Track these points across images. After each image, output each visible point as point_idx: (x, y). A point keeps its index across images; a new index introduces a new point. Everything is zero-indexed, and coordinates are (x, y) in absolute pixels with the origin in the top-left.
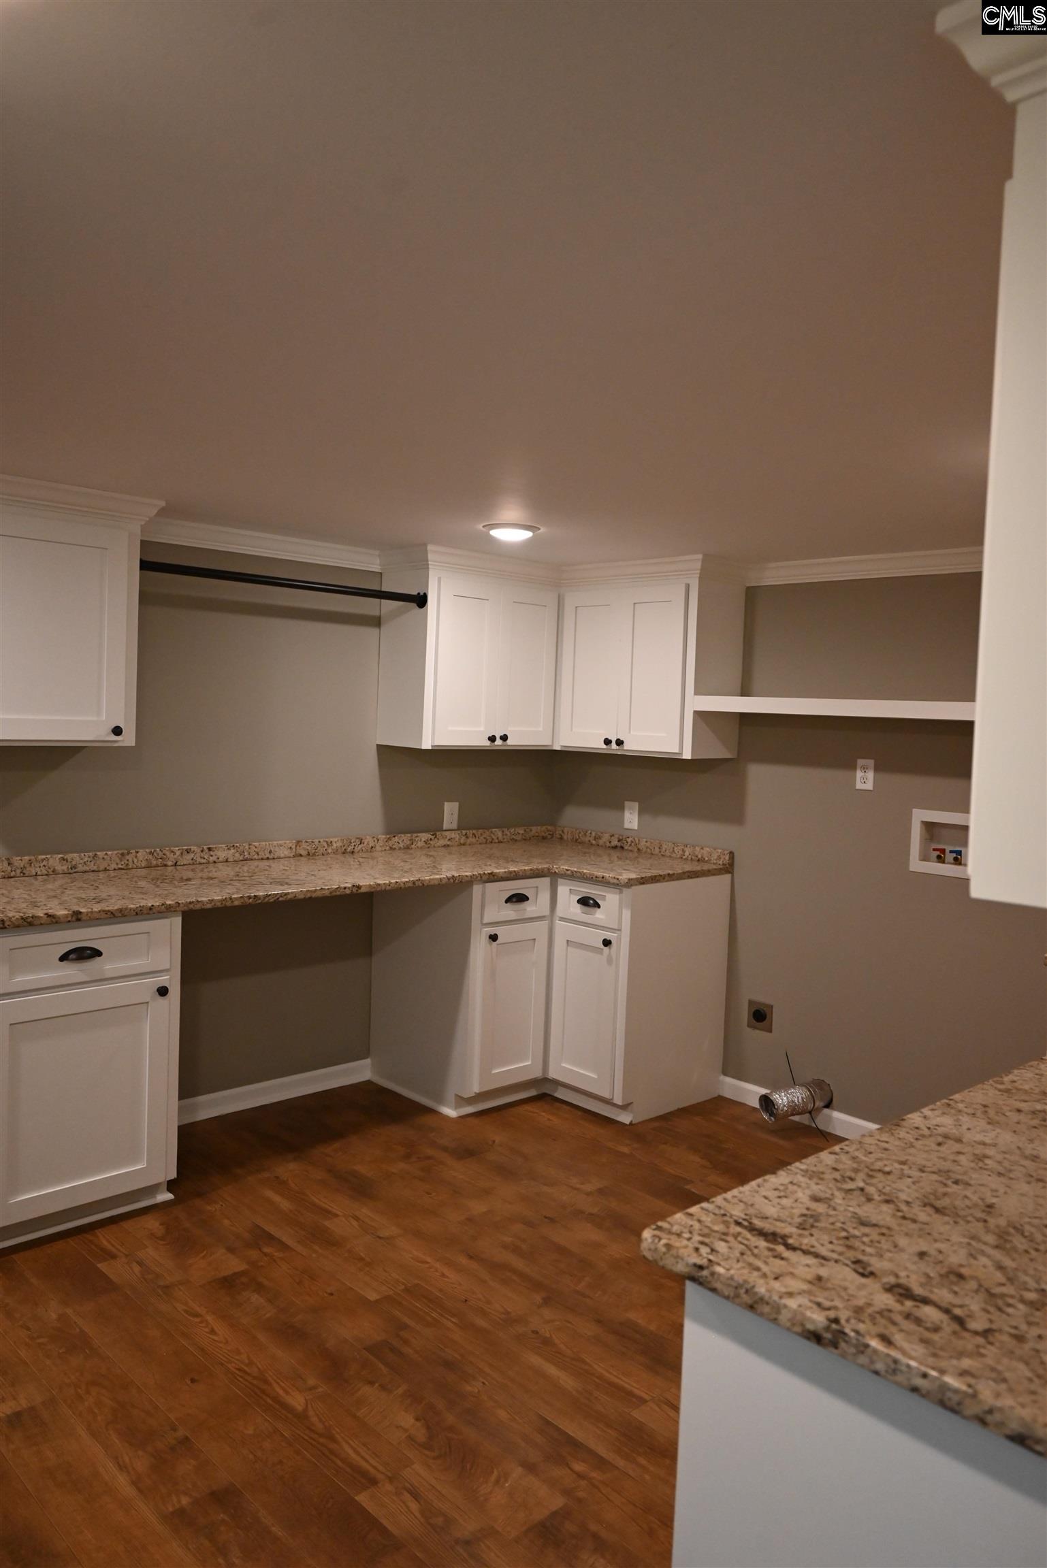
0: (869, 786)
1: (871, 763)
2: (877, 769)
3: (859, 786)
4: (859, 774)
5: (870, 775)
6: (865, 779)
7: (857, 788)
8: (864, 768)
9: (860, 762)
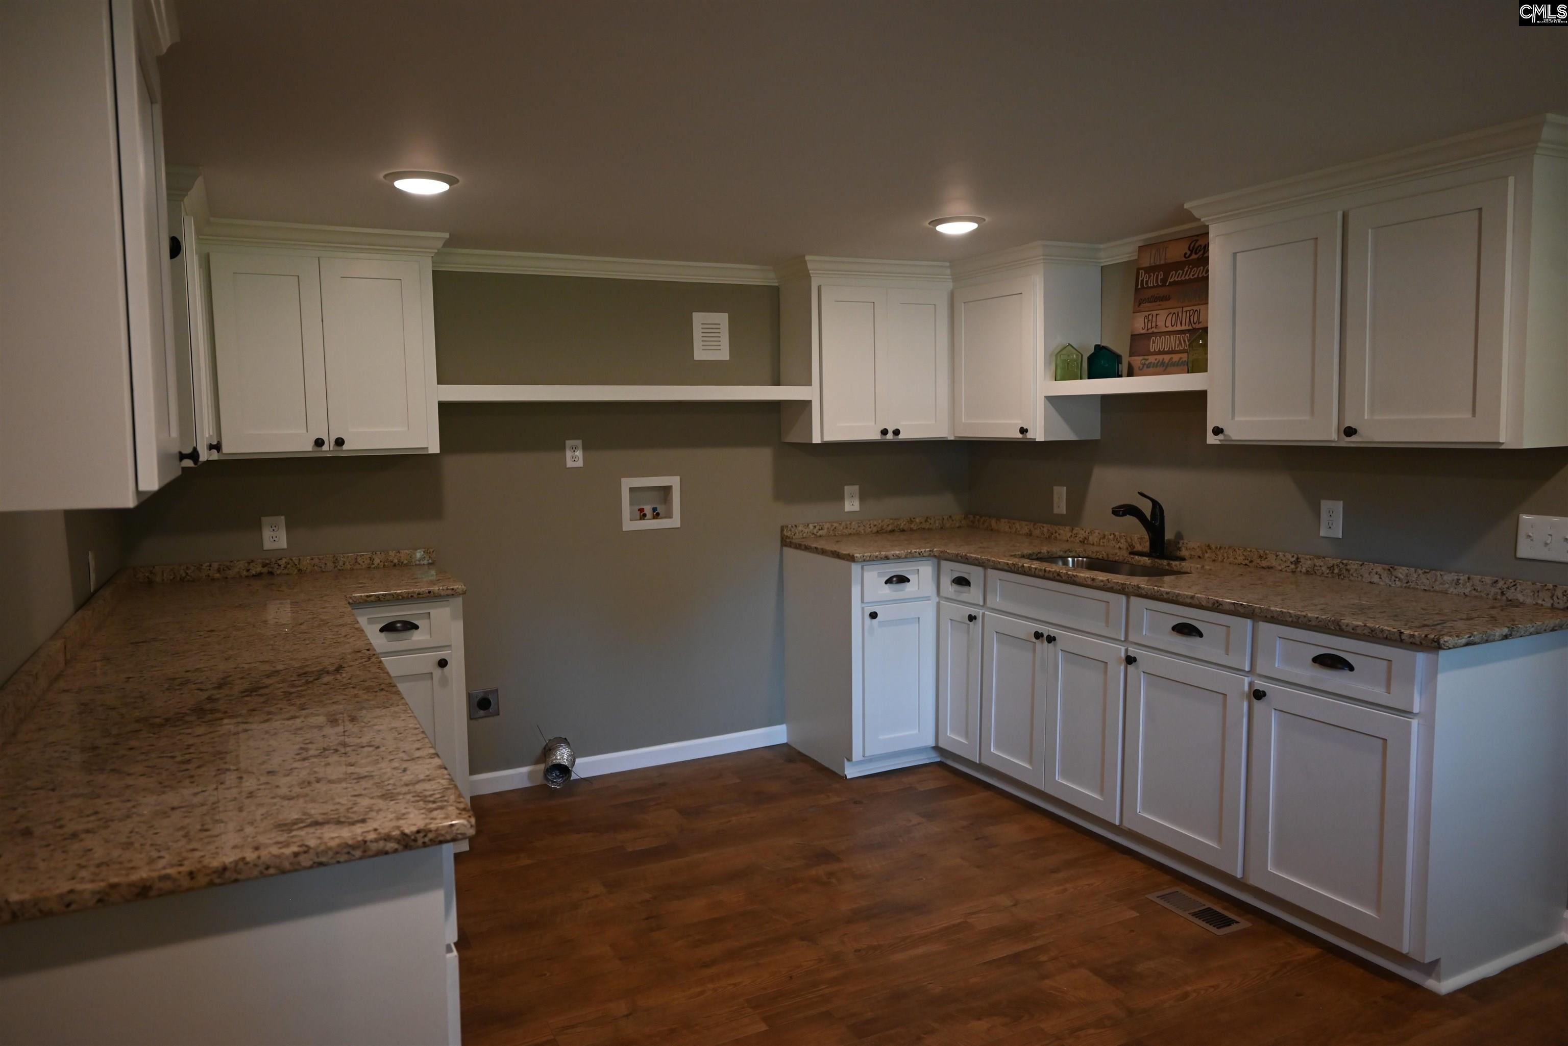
0: (580, 463)
1: (579, 443)
2: (585, 448)
3: (570, 464)
4: (569, 454)
5: (579, 453)
6: (575, 457)
7: (568, 466)
8: (574, 449)
9: (569, 443)
